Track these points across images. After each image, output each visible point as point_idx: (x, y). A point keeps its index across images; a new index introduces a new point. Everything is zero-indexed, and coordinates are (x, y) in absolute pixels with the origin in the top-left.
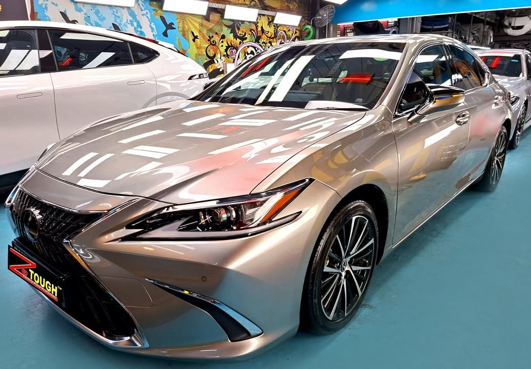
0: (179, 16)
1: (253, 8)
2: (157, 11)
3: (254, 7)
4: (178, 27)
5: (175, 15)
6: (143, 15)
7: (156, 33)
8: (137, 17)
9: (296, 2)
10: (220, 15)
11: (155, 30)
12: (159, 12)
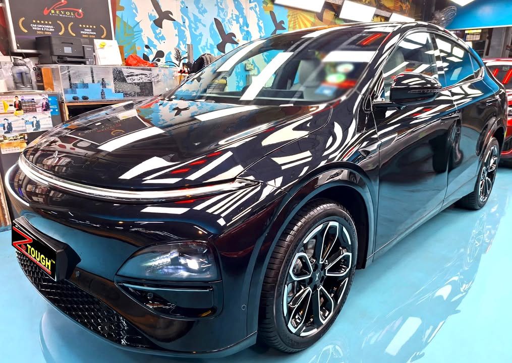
0: (291, 12)
1: (368, 5)
2: (267, 4)
3: (370, 4)
4: (289, 27)
5: (287, 10)
6: (251, 8)
7: (264, 34)
8: (244, 11)
9: (409, 2)
10: (333, 13)
11: (263, 30)
12: (270, 5)
